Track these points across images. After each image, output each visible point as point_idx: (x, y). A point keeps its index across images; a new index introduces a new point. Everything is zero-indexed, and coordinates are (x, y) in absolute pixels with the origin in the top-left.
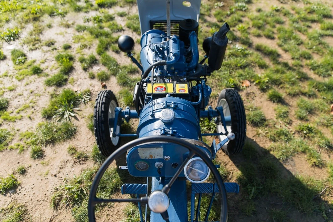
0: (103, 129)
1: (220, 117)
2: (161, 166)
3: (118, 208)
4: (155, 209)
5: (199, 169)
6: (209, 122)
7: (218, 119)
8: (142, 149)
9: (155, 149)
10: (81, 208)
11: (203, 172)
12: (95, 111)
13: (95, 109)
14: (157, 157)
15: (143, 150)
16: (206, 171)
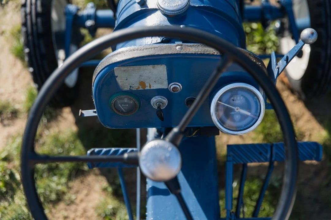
0: (43, 50)
1: (286, 20)
2: (163, 103)
3: (83, 205)
4: (153, 174)
5: (242, 107)
6: (263, 35)
7: (282, 24)
8: (123, 68)
9: (150, 67)
10: (13, 206)
11: (249, 114)
12: (23, 14)
13: (23, 9)
14: (155, 86)
15: (124, 71)
16: (256, 112)
